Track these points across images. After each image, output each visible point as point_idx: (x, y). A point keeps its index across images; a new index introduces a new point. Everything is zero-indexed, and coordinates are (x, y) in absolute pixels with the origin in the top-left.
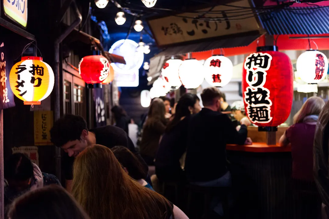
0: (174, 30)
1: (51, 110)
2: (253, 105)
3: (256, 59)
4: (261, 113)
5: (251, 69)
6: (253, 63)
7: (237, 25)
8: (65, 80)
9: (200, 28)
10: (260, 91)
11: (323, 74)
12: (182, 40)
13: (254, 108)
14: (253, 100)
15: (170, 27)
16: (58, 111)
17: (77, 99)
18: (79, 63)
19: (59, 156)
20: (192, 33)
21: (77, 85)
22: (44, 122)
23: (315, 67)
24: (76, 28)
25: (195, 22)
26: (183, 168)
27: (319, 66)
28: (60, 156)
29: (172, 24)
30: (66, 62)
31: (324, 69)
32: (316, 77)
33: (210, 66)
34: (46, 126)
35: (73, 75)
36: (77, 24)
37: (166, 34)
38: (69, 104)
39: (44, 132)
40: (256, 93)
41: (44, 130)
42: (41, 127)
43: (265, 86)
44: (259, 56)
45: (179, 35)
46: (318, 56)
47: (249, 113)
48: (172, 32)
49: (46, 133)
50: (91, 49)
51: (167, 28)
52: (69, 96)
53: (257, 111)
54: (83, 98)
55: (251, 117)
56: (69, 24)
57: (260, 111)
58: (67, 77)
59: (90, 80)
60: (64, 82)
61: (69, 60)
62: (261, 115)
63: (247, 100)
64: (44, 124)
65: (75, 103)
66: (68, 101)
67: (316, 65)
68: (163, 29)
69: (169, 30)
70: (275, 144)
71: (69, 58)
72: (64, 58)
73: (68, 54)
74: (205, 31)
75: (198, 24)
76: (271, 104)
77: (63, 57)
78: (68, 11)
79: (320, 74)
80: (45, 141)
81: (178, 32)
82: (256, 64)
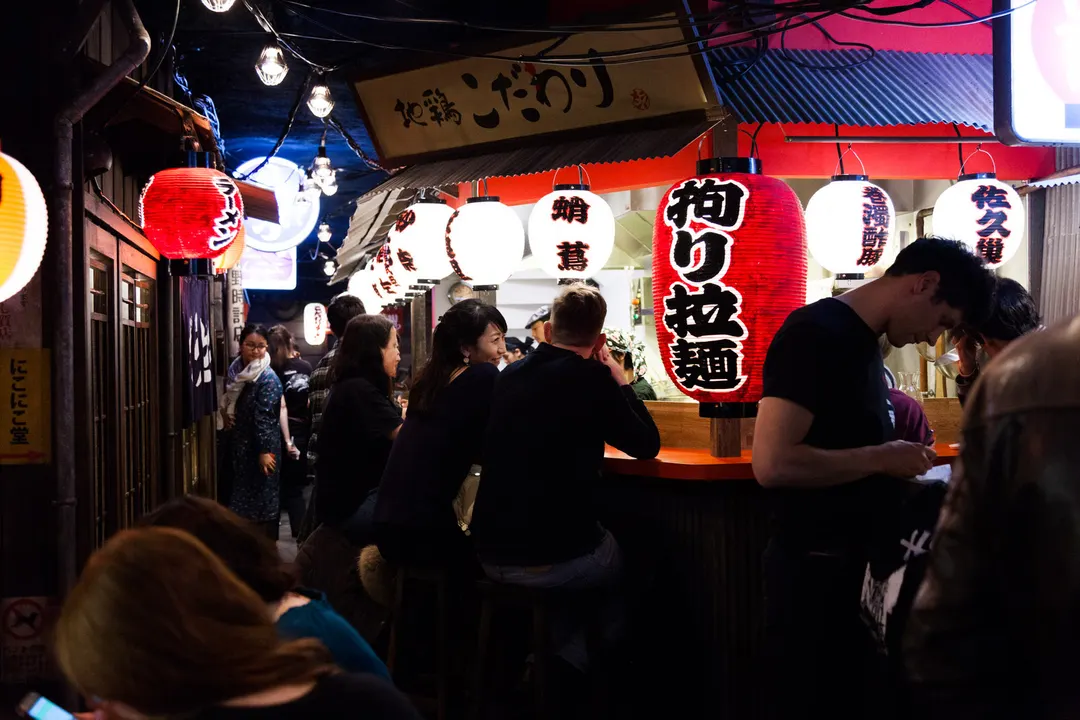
0: (433, 109)
1: (44, 345)
2: (690, 338)
3: (700, 196)
4: (713, 363)
5: (686, 228)
6: (691, 208)
7: (635, 95)
8: (93, 250)
9: (518, 105)
10: (712, 294)
11: (885, 248)
12: (459, 143)
13: (693, 345)
14: (691, 321)
15: (422, 100)
16: (67, 347)
17: (132, 316)
18: (140, 192)
19: (68, 500)
20: (490, 120)
21: (132, 272)
22: (18, 385)
23: (862, 226)
24: (131, 75)
25: (501, 84)
26: (464, 527)
27: (873, 223)
28: (72, 499)
29: (428, 93)
30: (97, 192)
31: (887, 233)
32: (863, 258)
33: (555, 217)
34: (24, 401)
35: (119, 237)
36: (133, 62)
37: (407, 124)
38: (105, 329)
39: (19, 419)
40: (700, 301)
41: (19, 413)
42: (9, 406)
43: (725, 280)
44: (710, 185)
45: (448, 125)
46: (870, 193)
47: (676, 362)
48: (427, 115)
49: (24, 424)
50: (183, 147)
51: (412, 106)
52: (106, 302)
53: (703, 355)
54: (149, 314)
55: (681, 373)
56: (107, 61)
57: (711, 355)
58: (98, 240)
59: (178, 248)
60: (89, 257)
61: (106, 182)
62: (713, 368)
63: (671, 320)
64: (17, 393)
65: (125, 326)
66: (100, 317)
67: (866, 221)
68: (399, 107)
69: (417, 110)
70: (739, 455)
71: (108, 177)
72: (90, 176)
73: (105, 162)
74: (531, 115)
75: (510, 91)
76: (746, 334)
77: (87, 172)
78: (105, 16)
79: (876, 248)
80: (23, 449)
81: (448, 117)
82: (699, 212)
